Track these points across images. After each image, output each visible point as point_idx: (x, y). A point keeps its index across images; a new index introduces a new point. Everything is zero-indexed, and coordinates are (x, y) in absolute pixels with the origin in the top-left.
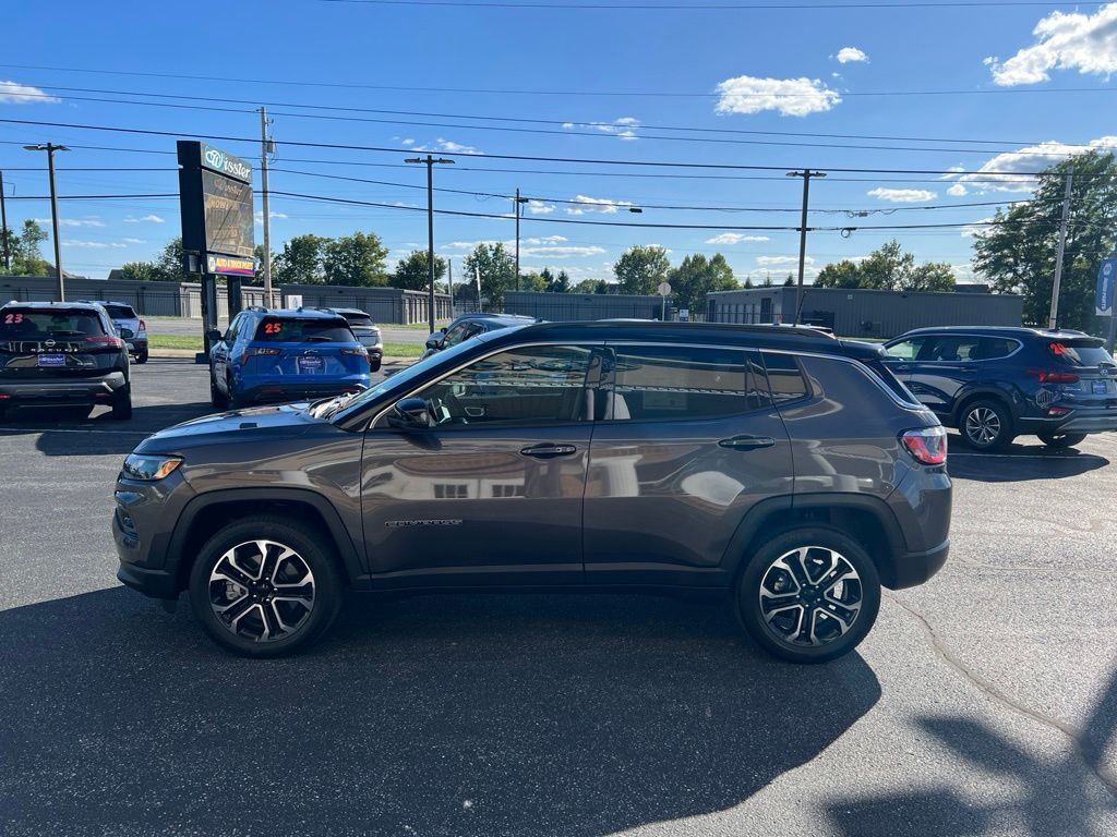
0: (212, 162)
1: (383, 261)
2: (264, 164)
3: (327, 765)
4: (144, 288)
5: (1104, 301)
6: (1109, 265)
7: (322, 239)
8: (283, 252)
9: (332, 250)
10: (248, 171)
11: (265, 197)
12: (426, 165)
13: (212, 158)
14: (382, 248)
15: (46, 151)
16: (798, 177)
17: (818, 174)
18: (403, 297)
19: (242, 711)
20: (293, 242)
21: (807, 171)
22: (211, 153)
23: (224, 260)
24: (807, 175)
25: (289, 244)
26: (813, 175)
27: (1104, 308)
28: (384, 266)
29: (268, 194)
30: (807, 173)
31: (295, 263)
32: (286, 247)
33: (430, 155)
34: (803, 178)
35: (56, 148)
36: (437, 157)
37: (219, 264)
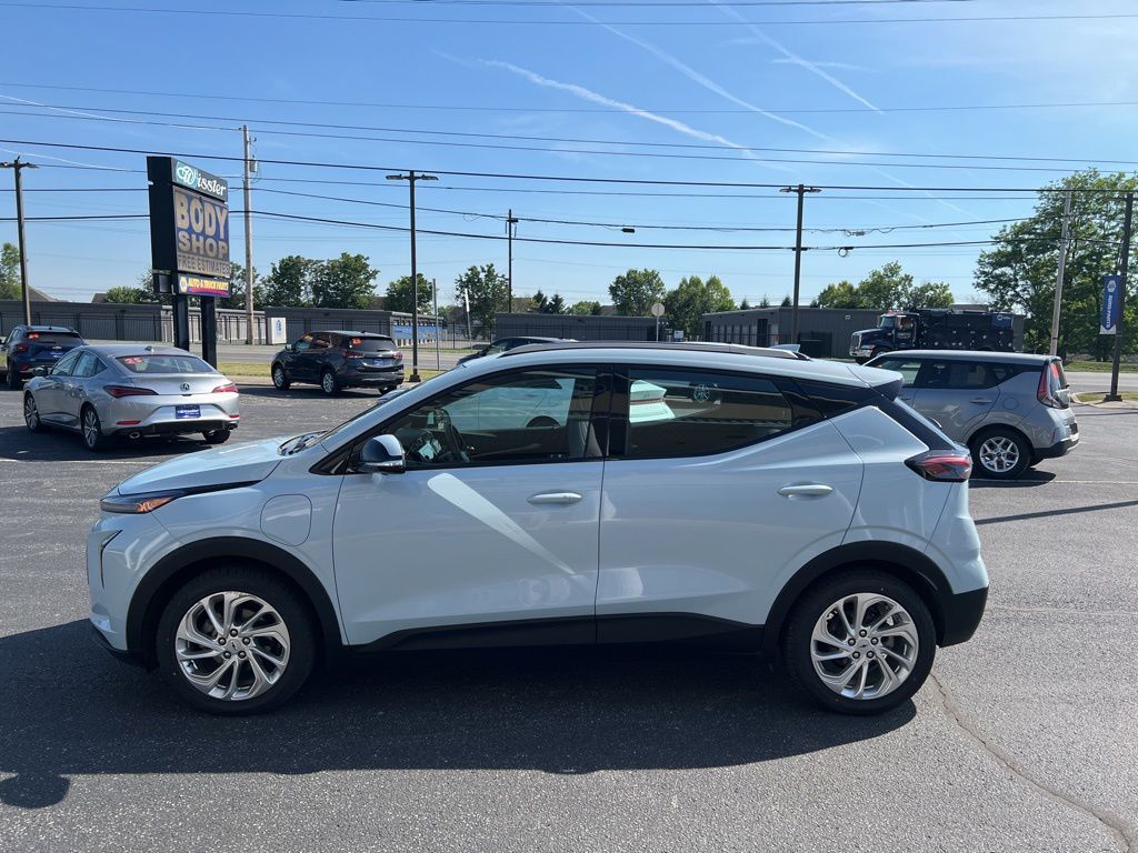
0: (184, 178)
1: (372, 282)
2: (246, 183)
5: (1109, 319)
6: (1112, 282)
7: (310, 261)
8: (271, 274)
9: (319, 271)
10: (223, 188)
11: (247, 217)
12: (408, 182)
13: (184, 175)
14: (371, 268)
15: (13, 169)
16: (793, 193)
18: (392, 319)
20: (282, 262)
21: (801, 186)
22: (183, 169)
23: (196, 280)
24: (801, 192)
25: (277, 266)
26: (807, 190)
27: (1108, 326)
28: (374, 288)
29: (250, 214)
30: (801, 190)
31: (283, 285)
32: (274, 269)
33: (412, 172)
34: (797, 194)
35: (24, 165)
36: (420, 174)
37: (191, 284)
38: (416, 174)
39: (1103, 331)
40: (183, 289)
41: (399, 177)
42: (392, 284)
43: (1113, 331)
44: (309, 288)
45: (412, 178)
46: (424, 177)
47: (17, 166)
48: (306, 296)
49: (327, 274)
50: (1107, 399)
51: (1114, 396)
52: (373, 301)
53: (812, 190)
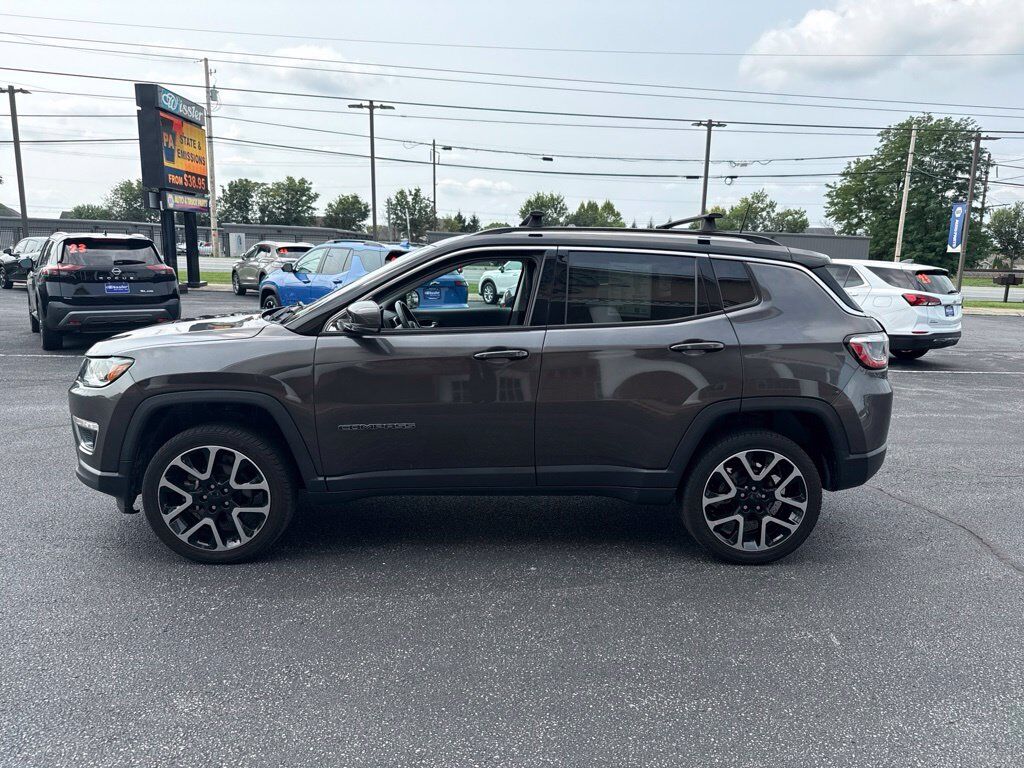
0: (169, 104)
1: (313, 204)
3: (468, 722)
5: (955, 239)
6: (960, 209)
7: (257, 184)
8: (221, 195)
9: (265, 193)
10: (200, 114)
11: (210, 143)
12: (367, 111)
13: (168, 100)
14: (313, 192)
16: (701, 127)
19: (344, 657)
20: (230, 185)
21: (711, 122)
22: (168, 96)
23: (181, 198)
24: (710, 126)
25: (227, 188)
26: (714, 125)
27: (954, 245)
29: (214, 140)
30: (710, 124)
31: (232, 205)
32: (224, 191)
33: (371, 102)
34: (706, 128)
35: (18, 91)
36: (379, 104)
37: (177, 202)
38: (375, 104)
39: (950, 250)
40: (171, 205)
41: (361, 106)
42: (330, 205)
43: (958, 249)
44: (256, 208)
45: (371, 107)
46: (382, 107)
47: (12, 91)
48: (255, 214)
49: (272, 196)
52: (313, 220)
53: (719, 125)
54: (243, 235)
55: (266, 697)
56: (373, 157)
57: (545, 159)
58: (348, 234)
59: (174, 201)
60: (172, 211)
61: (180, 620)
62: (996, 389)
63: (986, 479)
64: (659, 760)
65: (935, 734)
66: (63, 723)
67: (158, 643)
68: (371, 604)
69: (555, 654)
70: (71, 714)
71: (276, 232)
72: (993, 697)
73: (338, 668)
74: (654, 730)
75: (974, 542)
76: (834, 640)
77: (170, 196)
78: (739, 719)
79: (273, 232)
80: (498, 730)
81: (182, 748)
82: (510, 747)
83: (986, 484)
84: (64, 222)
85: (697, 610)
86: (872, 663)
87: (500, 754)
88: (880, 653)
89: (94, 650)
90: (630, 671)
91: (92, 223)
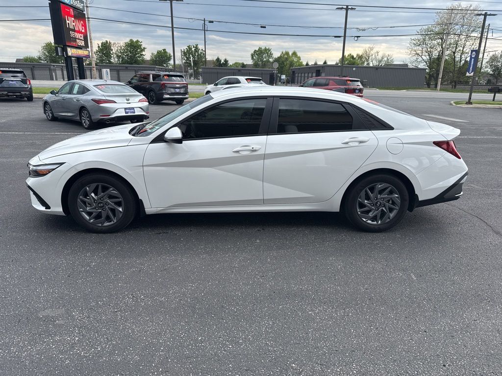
1: (143, 53)
4: (34, 67)
5: (471, 69)
6: (474, 53)
7: (115, 43)
8: (97, 49)
10: (82, 5)
14: (143, 47)
16: (343, 9)
17: (352, 9)
20: (102, 44)
21: (347, 6)
23: (75, 50)
24: (347, 9)
25: (100, 45)
26: (350, 9)
27: (470, 72)
28: (144, 55)
29: (90, 19)
31: (103, 53)
32: (99, 47)
37: (73, 52)
39: (468, 74)
40: (70, 54)
42: (153, 54)
43: (472, 74)
44: (115, 56)
48: (114, 60)
49: (123, 49)
50: (467, 103)
51: (469, 102)
52: (144, 61)
54: (108, 70)
55: (121, 311)
56: (172, 27)
57: (261, 27)
58: (162, 69)
59: (71, 52)
60: (70, 57)
61: (77, 270)
62: (490, 145)
63: (488, 192)
64: (325, 342)
65: (467, 327)
66: (15, 326)
67: (65, 282)
68: (176, 260)
69: (270, 286)
70: (19, 321)
71: (124, 68)
72: (496, 306)
73: (158, 294)
74: (322, 326)
75: (483, 225)
76: (413, 277)
77: (69, 49)
78: (366, 319)
79: (123, 68)
80: (241, 326)
81: (77, 339)
82: (248, 336)
83: (488, 195)
84: (18, 64)
85: (343, 262)
86: (433, 289)
87: (242, 340)
88: (437, 283)
89: (32, 287)
90: (309, 294)
91: (32, 65)
